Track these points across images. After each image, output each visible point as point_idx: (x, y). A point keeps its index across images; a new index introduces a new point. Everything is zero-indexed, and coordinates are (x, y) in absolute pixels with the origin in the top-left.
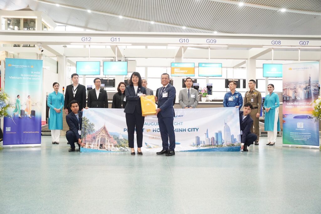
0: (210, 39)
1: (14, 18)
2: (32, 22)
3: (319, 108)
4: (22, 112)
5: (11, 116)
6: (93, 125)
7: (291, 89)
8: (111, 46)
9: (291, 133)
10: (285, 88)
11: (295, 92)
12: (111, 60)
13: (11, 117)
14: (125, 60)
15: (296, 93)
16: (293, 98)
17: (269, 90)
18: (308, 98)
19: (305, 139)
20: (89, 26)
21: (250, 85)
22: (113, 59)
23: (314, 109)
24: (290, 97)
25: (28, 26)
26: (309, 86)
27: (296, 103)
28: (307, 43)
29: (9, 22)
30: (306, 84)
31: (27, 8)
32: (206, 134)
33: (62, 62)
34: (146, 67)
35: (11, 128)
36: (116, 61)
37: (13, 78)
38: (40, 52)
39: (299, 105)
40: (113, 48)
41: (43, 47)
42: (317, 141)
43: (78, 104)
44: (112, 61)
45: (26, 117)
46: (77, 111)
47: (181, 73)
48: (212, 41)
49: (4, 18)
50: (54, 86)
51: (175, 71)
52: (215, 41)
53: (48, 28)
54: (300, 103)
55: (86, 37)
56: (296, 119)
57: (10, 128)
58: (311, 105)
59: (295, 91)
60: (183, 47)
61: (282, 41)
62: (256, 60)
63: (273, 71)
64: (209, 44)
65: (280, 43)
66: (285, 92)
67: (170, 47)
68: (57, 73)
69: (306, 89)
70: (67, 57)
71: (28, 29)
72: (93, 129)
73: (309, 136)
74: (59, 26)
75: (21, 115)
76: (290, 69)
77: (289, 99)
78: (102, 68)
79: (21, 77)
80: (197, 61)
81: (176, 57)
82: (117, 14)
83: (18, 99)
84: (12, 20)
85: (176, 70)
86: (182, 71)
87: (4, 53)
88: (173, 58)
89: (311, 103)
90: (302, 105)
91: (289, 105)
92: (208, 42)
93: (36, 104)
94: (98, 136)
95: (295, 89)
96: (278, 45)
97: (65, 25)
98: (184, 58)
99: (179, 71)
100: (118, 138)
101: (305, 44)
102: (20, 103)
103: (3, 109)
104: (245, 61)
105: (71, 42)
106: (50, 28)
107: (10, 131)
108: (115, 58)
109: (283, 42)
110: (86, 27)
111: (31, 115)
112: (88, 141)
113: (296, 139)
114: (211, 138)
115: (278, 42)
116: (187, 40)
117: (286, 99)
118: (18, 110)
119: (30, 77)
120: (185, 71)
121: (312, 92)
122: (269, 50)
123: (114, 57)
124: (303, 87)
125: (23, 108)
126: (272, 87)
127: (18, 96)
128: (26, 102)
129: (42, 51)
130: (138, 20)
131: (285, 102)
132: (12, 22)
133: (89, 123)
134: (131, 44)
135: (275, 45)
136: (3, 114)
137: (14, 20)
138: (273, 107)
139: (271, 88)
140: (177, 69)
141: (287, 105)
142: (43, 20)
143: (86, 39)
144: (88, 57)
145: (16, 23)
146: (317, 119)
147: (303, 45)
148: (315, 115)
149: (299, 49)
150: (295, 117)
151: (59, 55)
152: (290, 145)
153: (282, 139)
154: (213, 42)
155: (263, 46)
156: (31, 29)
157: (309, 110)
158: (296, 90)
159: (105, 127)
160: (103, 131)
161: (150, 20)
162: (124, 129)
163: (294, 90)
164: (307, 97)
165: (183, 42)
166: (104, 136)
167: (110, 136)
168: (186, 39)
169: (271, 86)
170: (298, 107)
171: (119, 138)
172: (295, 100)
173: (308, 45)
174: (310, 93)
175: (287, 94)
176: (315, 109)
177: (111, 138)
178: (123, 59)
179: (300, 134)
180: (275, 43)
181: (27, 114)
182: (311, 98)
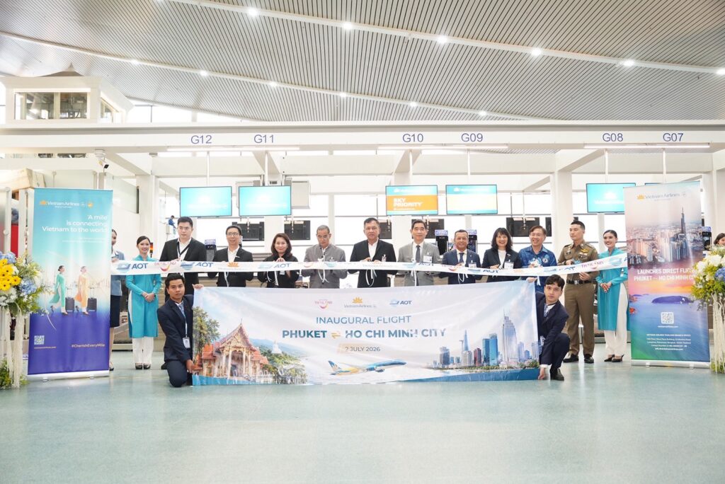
0: (470, 133)
1: (40, 93)
2: (79, 100)
3: (704, 281)
4: (70, 303)
5: (47, 311)
6: (215, 324)
7: (644, 240)
8: (255, 153)
9: (648, 335)
10: (631, 238)
11: (654, 246)
12: (254, 182)
13: (45, 314)
14: (285, 181)
15: (655, 250)
16: (649, 259)
17: (606, 243)
18: (681, 258)
19: (678, 348)
20: (203, 106)
21: (572, 232)
22: (258, 179)
23: (694, 283)
24: (642, 258)
25: (70, 110)
26: (682, 232)
27: (655, 271)
28: (679, 136)
29: (29, 102)
30: (676, 228)
31: (69, 70)
32: (462, 341)
33: (149, 189)
34: (331, 196)
35: (45, 338)
36: (266, 184)
37: (49, 230)
38: (100, 169)
39: (662, 274)
40: (260, 158)
41: (109, 158)
42: (706, 353)
43: (183, 282)
44: (256, 184)
45: (78, 313)
46: (181, 297)
47: (407, 208)
48: (473, 136)
49: (20, 93)
50: (139, 244)
51: (395, 205)
52: (480, 136)
53: (114, 112)
54: (666, 271)
55: (200, 135)
56: (658, 304)
57: (43, 336)
58: (687, 274)
59: (653, 244)
60: (411, 151)
61: (625, 133)
62: (573, 175)
63: (610, 198)
64: (468, 145)
65: (620, 139)
66: (631, 247)
67: (382, 152)
68: (138, 212)
69: (675, 239)
70: (158, 177)
71: (69, 114)
72: (216, 332)
73: (688, 341)
74: (136, 106)
75: (66, 309)
76: (641, 197)
77: (641, 260)
78: (235, 199)
79: (69, 227)
80: (442, 181)
81: (397, 172)
82: (265, 77)
83: (61, 275)
84: (35, 97)
85: (397, 202)
86: (410, 204)
87: (25, 173)
88: (391, 174)
89: (687, 270)
90: (669, 274)
91: (641, 275)
92: (464, 139)
93: (99, 284)
94: (227, 348)
95: (653, 239)
96: (617, 141)
97: (151, 104)
98: (414, 174)
99: (403, 205)
100: (269, 352)
101: (674, 139)
102: (65, 283)
103: (31, 297)
104: (549, 177)
105: (168, 147)
106: (117, 111)
107: (43, 343)
108: (262, 177)
109: (628, 136)
110: (196, 108)
111: (88, 308)
112: (208, 360)
113: (659, 347)
114: (475, 351)
115: (617, 137)
116: (420, 137)
117: (635, 261)
118: (60, 299)
119: (86, 227)
120: (416, 203)
121: (690, 245)
122: (599, 154)
123: (260, 176)
124: (669, 235)
125: (72, 293)
126: (614, 237)
127: (61, 267)
128: (77, 281)
129: (106, 166)
130: (312, 90)
131: (632, 269)
132: (34, 101)
133: (207, 320)
134: (298, 149)
135: (611, 142)
136: (29, 307)
137: (40, 98)
138: (617, 281)
139: (611, 240)
140: (399, 200)
141: (636, 274)
142: (103, 95)
143: (201, 140)
144: (206, 176)
145: (43, 104)
146: (702, 304)
147: (671, 141)
148: (698, 295)
149: (664, 149)
150: (657, 301)
151: (141, 174)
152: (648, 362)
153: (630, 349)
154: (477, 138)
155: (585, 144)
156: (76, 114)
157: (684, 284)
158: (654, 242)
159: (241, 328)
160: (237, 337)
161: (338, 88)
162: (284, 332)
163: (650, 242)
164: (678, 257)
165: (412, 142)
166: (240, 348)
167: (253, 347)
168: (416, 134)
169: (612, 235)
170: (661, 278)
171: (273, 352)
172: (654, 263)
173: (681, 141)
174: (684, 247)
175: (637, 253)
176: (697, 283)
177: (254, 351)
178: (280, 179)
179: (669, 337)
180: (611, 139)
181: (79, 307)
182: (688, 258)
